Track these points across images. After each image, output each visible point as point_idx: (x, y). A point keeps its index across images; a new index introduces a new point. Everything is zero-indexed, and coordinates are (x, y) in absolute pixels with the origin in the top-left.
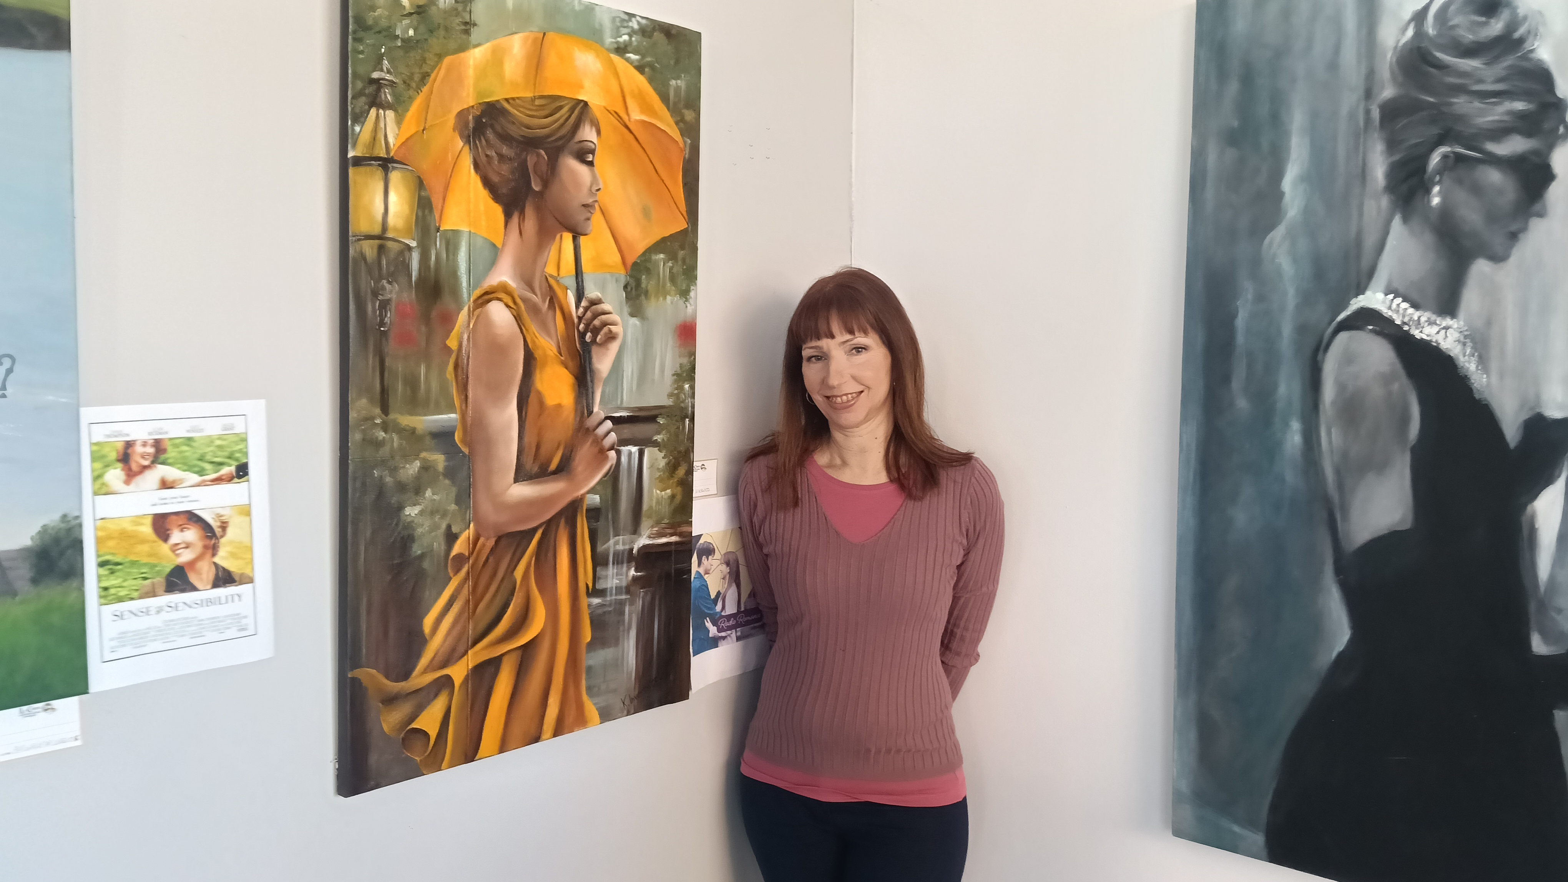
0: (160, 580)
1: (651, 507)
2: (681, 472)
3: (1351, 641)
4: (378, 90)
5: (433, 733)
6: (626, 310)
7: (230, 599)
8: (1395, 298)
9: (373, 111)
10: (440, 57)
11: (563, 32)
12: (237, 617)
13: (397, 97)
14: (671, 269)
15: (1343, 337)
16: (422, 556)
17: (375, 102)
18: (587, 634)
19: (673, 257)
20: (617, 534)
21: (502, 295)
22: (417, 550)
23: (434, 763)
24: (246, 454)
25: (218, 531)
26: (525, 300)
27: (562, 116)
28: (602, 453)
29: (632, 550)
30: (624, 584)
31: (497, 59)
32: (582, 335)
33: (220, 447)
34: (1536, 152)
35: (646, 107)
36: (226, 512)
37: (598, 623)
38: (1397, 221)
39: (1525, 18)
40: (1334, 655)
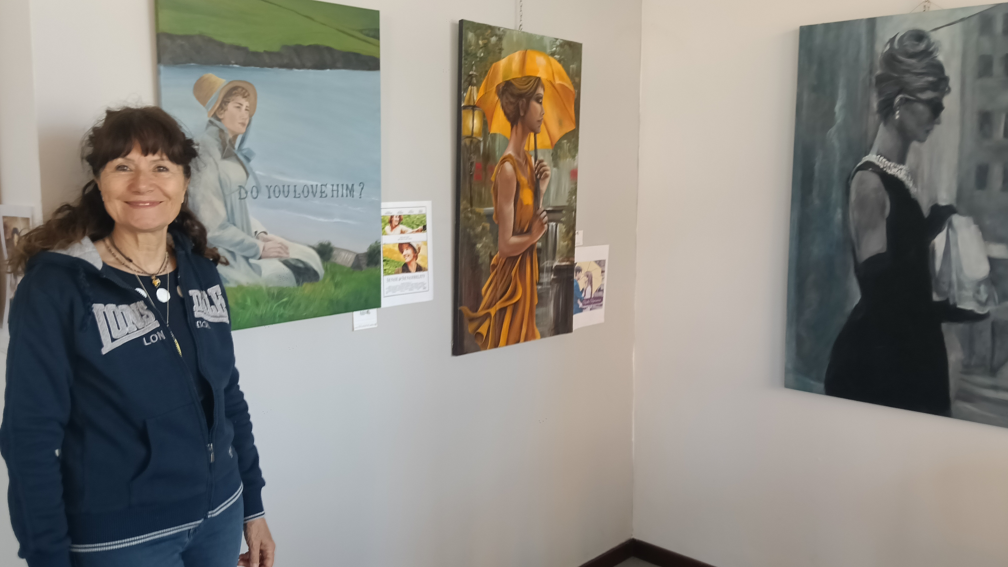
0: (400, 268)
1: (559, 250)
2: (571, 234)
3: (861, 300)
4: (472, 78)
5: (485, 335)
6: (552, 165)
7: (421, 276)
8: (880, 157)
9: (470, 87)
10: (492, 63)
11: (533, 49)
12: (423, 284)
13: (477, 81)
14: (569, 146)
15: (859, 173)
16: (482, 264)
17: (471, 84)
18: (536, 301)
19: (569, 141)
20: (547, 260)
21: (509, 159)
22: (480, 261)
23: (484, 347)
24: (426, 222)
25: (417, 251)
26: (518, 161)
27: (531, 85)
28: (542, 225)
29: (552, 267)
30: (549, 281)
31: (510, 63)
32: (536, 175)
33: (418, 219)
34: (936, 98)
35: (561, 78)
36: (420, 244)
37: (540, 297)
38: (882, 126)
39: (933, 43)
40: (854, 305)
